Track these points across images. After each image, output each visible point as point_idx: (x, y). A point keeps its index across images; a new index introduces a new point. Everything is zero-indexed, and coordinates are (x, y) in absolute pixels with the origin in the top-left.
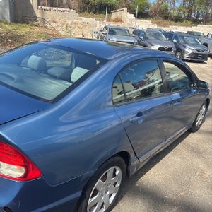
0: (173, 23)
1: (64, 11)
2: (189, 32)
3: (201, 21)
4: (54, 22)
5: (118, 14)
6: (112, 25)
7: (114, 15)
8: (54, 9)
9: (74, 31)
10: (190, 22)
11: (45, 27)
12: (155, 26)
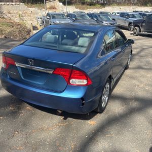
0: (89, 6)
1: (15, 5)
2: (101, 13)
3: (106, 4)
4: (9, 13)
5: (52, 3)
6: (50, 12)
7: (48, 5)
8: (8, 3)
9: (25, 19)
10: (100, 6)
11: (3, 18)
12: (78, 10)
